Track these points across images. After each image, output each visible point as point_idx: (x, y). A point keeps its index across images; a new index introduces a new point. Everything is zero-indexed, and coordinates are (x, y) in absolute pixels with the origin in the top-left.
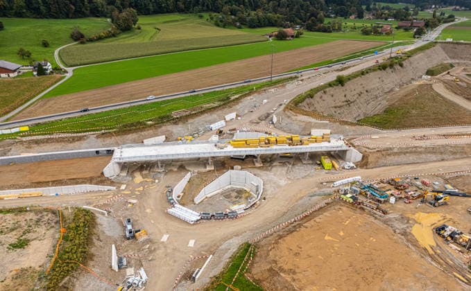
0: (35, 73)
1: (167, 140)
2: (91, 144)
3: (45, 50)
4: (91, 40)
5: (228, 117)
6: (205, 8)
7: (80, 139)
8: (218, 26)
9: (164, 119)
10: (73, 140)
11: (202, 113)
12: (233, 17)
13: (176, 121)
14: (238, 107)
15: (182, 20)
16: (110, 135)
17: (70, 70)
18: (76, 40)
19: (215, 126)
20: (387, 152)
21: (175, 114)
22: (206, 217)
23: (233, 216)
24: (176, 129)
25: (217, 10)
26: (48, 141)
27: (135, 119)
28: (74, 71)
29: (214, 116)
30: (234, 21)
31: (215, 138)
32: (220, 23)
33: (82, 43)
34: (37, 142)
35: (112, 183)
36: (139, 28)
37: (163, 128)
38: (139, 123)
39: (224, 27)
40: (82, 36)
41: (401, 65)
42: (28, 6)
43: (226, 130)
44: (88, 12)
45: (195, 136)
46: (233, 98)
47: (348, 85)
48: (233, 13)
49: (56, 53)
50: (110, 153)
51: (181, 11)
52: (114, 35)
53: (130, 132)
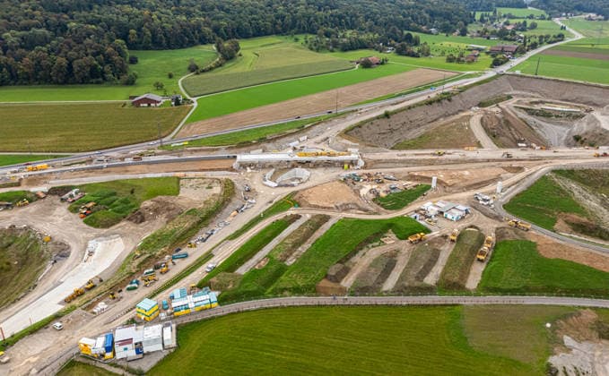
0: (173, 103)
1: (264, 151)
2: (223, 153)
3: (171, 80)
4: (203, 71)
5: (301, 139)
6: (302, 30)
7: (217, 150)
8: (312, 49)
9: (262, 140)
10: (213, 150)
11: (285, 136)
12: (327, 39)
13: (269, 141)
14: (309, 132)
15: (279, 43)
16: (232, 148)
17: (194, 99)
18: (192, 71)
19: (292, 144)
20: (379, 161)
21: (268, 137)
22: (280, 186)
23: (293, 186)
24: (269, 146)
25: (313, 32)
26: (200, 150)
27: (245, 140)
28: (197, 100)
29: (292, 138)
30: (328, 44)
31: (291, 151)
32: (314, 47)
33: (197, 74)
34: (196, 151)
35: (237, 171)
36: (240, 55)
37: (262, 145)
38: (248, 142)
39: (318, 50)
40: (197, 68)
41: (449, 100)
42: (153, 41)
43: (298, 147)
44: (197, 41)
45: (280, 149)
46: (306, 126)
47: (392, 118)
48: (327, 35)
49: (180, 84)
50: (235, 157)
51: (277, 33)
52: (221, 65)
53: (243, 147)
